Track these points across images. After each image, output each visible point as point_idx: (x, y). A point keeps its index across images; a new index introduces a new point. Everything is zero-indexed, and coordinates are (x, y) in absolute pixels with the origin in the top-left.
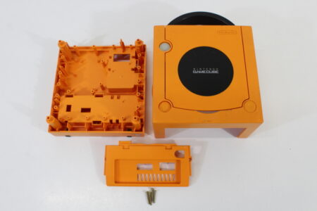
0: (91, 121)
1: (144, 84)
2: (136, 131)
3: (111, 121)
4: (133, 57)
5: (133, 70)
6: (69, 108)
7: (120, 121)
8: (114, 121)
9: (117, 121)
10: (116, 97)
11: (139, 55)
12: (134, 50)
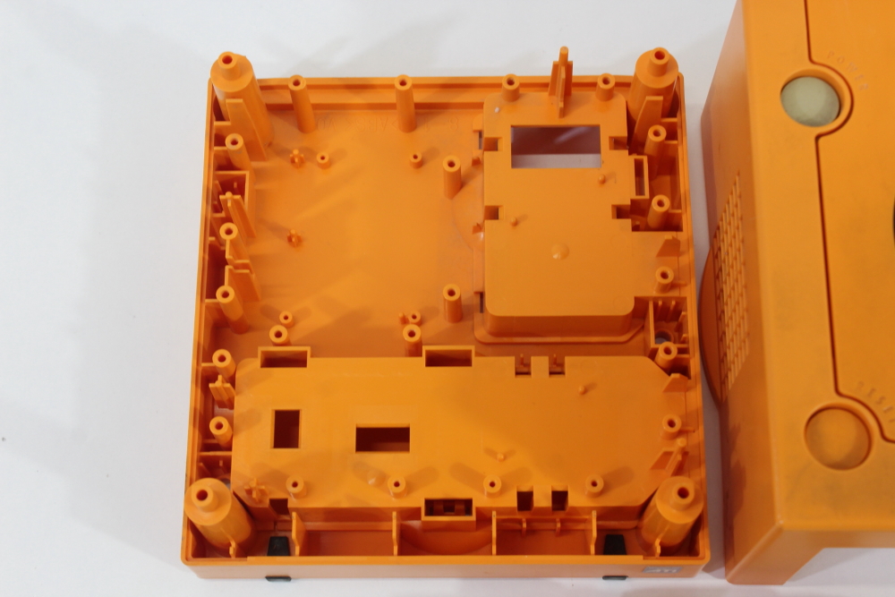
0: (417, 501)
1: (690, 294)
2: (667, 551)
3: (525, 499)
4: (617, 143)
5: (620, 212)
6: (286, 429)
7: (574, 500)
8: (542, 500)
9: (560, 498)
10: (540, 364)
11: (655, 137)
12: (620, 101)
